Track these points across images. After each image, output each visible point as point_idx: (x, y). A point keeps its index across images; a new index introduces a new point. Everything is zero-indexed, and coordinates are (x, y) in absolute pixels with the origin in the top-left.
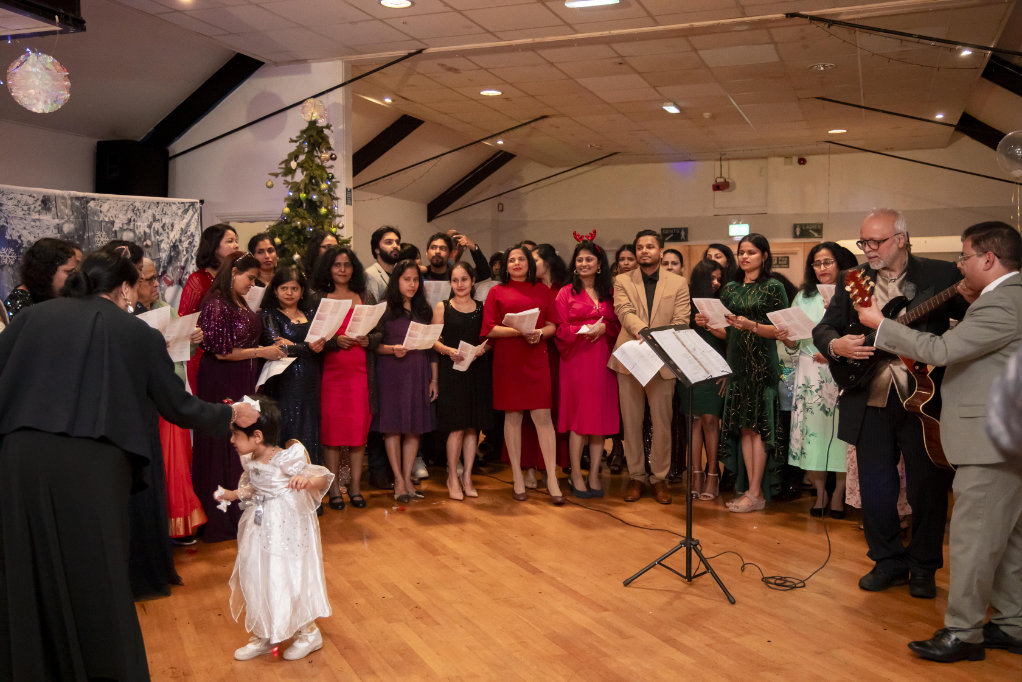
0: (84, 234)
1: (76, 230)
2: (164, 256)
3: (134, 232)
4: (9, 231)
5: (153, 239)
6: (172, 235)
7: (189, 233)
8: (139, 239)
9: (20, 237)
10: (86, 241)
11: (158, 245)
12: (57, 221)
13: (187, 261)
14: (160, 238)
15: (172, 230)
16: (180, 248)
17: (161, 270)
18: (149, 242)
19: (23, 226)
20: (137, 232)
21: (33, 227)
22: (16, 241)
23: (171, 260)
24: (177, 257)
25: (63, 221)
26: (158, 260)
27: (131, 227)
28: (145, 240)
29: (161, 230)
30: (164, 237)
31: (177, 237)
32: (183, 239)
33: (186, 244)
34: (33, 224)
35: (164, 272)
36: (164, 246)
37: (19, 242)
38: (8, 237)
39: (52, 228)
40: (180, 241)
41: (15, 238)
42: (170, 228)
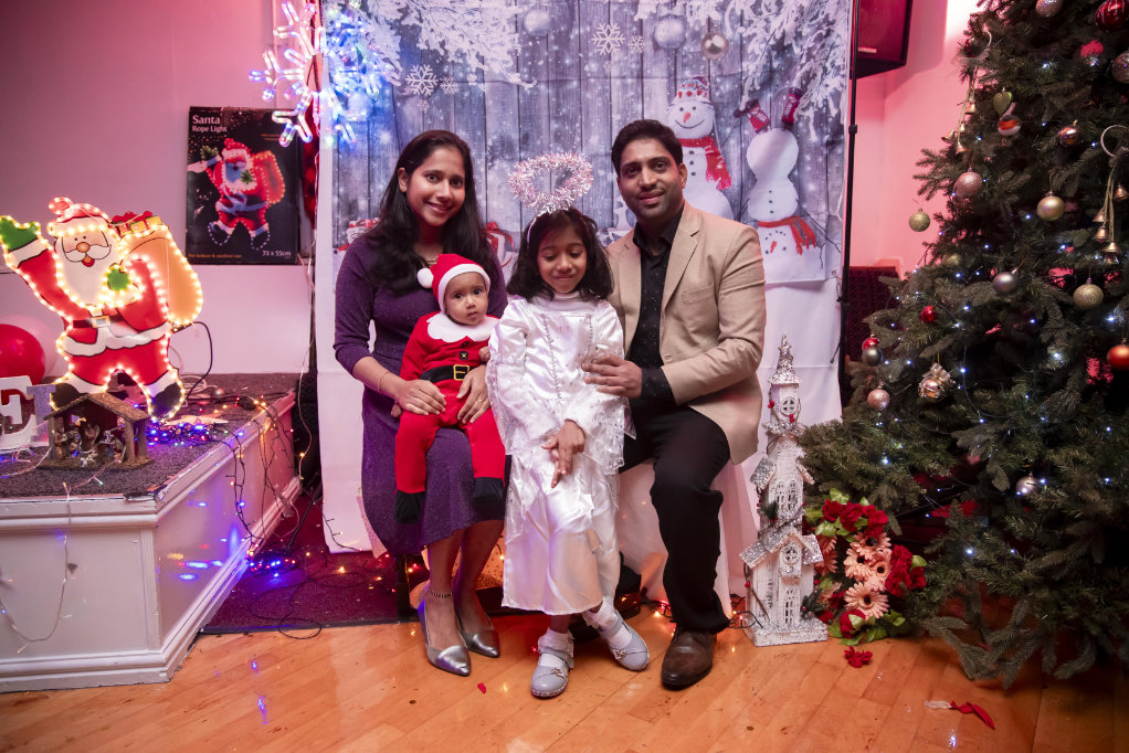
0: (569, 31)
1: (553, 23)
2: (752, 68)
3: (683, 19)
4: (424, 35)
5: (729, 33)
6: (775, 24)
7: (821, 17)
8: (696, 35)
9: (442, 44)
10: (574, 45)
11: (742, 47)
12: (514, 9)
13: (809, 77)
14: (750, 32)
15: (778, 14)
16: (797, 50)
17: (746, 98)
18: (718, 41)
19: (450, 24)
20: (690, 20)
21: (467, 24)
22: (435, 51)
23: (769, 78)
24: (786, 72)
25: (526, 8)
26: (739, 79)
27: (677, 10)
28: (709, 37)
29: (749, 15)
30: (758, 28)
31: (789, 26)
32: (806, 31)
33: (809, 43)
34: (469, 18)
35: (754, 104)
36: (756, 47)
37: (442, 53)
38: (422, 46)
39: (504, 22)
40: (798, 36)
41: (435, 46)
42: (774, 8)
